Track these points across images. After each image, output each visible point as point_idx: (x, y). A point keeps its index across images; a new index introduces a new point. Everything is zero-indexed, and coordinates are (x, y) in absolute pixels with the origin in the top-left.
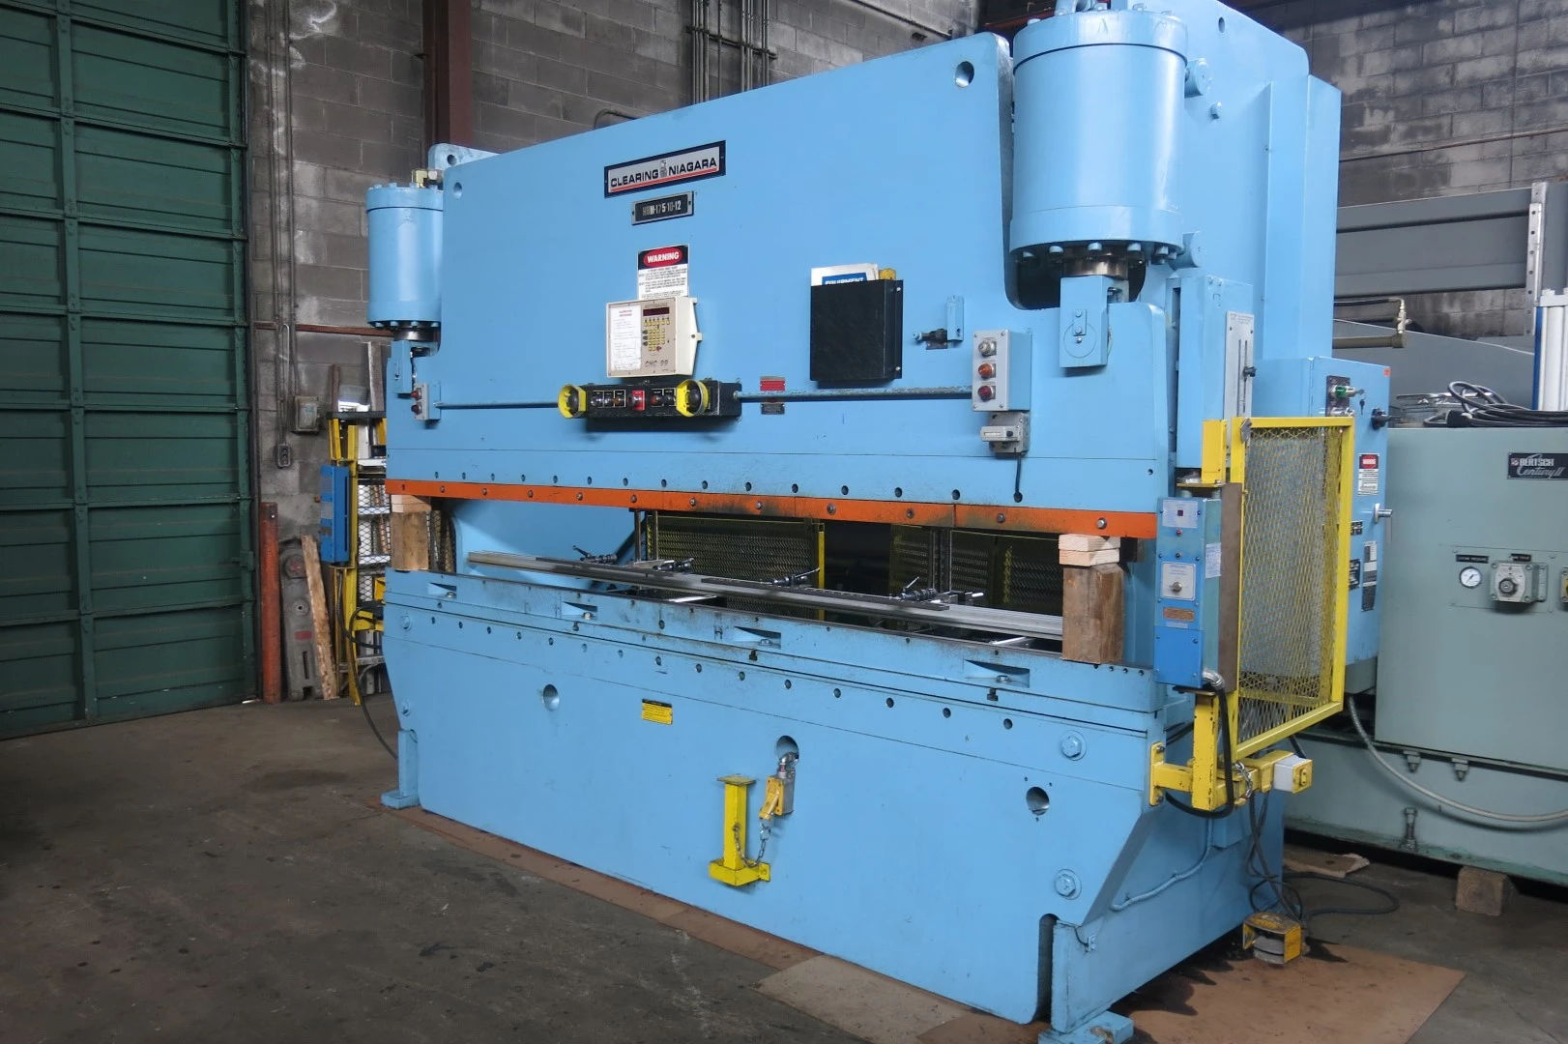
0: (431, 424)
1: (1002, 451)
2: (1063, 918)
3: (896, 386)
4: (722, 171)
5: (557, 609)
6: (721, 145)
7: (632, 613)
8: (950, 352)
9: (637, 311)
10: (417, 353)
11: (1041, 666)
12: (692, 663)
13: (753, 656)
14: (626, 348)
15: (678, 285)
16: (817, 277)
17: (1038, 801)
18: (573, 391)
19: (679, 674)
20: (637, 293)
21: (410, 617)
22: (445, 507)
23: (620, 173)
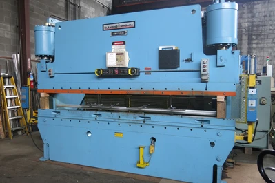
0: (51, 77)
1: (203, 81)
2: (218, 165)
3: (178, 69)
4: (134, 27)
5: (90, 115)
6: (134, 22)
7: (111, 115)
8: (191, 63)
9: (115, 54)
10: (47, 62)
11: (212, 120)
12: (128, 125)
13: (144, 122)
14: (112, 61)
15: (123, 49)
16: (161, 48)
17: (212, 144)
18: (99, 70)
19: (124, 127)
20: (113, 50)
21: (46, 119)
22: (52, 95)
23: (107, 26)
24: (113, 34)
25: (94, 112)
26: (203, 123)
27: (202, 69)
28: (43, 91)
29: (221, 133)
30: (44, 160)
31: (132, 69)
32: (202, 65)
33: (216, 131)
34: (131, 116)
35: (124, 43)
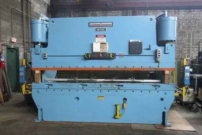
0: (45, 59)
1: (157, 62)
2: (166, 111)
3: (141, 54)
4: (112, 26)
6: (112, 23)
7: (95, 85)
8: (149, 51)
9: (99, 43)
12: (107, 91)
13: (119, 88)
14: (97, 48)
15: (104, 40)
16: (131, 41)
17: (162, 99)
18: (88, 54)
19: (105, 92)
20: (96, 41)
21: (40, 90)
22: (42, 72)
23: (92, 24)
24: (96, 29)
25: (82, 84)
26: (156, 87)
27: (158, 55)
28: (37, 69)
29: (167, 92)
30: (39, 121)
31: (113, 54)
32: (158, 52)
33: (164, 92)
34: (109, 85)
35: (105, 36)
